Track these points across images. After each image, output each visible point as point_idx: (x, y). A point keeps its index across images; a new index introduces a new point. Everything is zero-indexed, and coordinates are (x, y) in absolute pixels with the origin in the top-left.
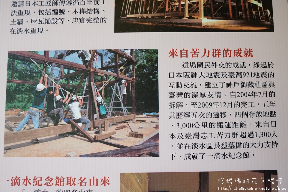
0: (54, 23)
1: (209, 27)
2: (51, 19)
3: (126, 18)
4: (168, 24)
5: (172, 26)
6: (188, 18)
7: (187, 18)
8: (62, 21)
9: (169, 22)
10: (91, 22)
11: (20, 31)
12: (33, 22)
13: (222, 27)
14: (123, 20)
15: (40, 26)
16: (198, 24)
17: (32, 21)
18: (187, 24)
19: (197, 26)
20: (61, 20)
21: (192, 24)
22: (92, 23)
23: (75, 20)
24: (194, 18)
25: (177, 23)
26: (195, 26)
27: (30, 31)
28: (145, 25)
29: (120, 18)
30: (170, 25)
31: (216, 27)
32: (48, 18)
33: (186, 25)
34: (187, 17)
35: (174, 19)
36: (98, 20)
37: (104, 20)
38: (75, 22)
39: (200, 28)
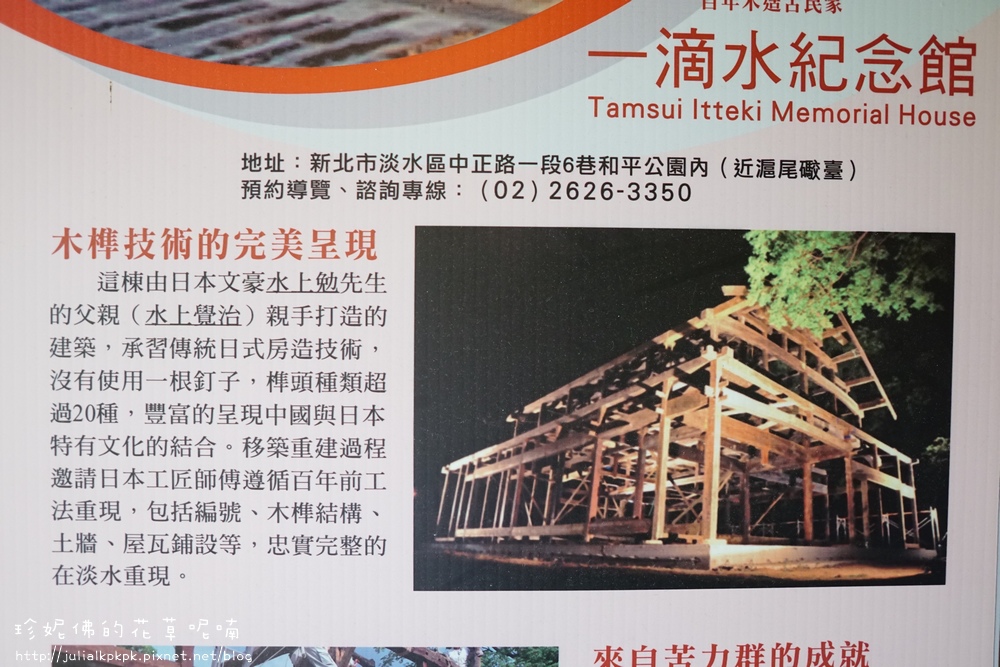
0: (206, 550)
1: (731, 572)
2: (194, 536)
3: (452, 539)
4: (596, 564)
5: (607, 569)
6: (665, 541)
7: (661, 542)
8: (233, 544)
9: (600, 555)
10: (332, 551)
11: (87, 575)
12: (132, 544)
13: (775, 570)
14: (442, 546)
15: (158, 560)
16: (696, 562)
17: (129, 543)
18: (658, 561)
19: (692, 568)
20: (230, 541)
21: (676, 562)
22: (336, 554)
23: (278, 544)
24: (684, 541)
25: (627, 560)
26: (684, 567)
27: (122, 576)
28: (519, 567)
29: (432, 540)
30: (601, 565)
31: (756, 569)
32: (181, 534)
33: (657, 566)
34: (660, 539)
35: (617, 543)
36: (357, 544)
37: (377, 545)
38: (277, 551)
39: (702, 576)
